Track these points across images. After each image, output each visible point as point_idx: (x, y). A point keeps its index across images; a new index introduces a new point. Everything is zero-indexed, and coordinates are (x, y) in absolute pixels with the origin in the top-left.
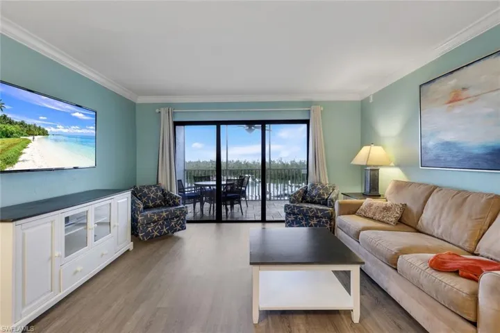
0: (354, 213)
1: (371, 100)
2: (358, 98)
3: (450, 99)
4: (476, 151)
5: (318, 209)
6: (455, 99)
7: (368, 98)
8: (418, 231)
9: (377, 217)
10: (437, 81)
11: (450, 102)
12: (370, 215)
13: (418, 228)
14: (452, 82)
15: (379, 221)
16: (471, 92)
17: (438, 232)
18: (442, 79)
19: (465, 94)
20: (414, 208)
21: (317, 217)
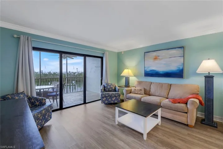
0: (131, 93)
1: (123, 53)
2: (116, 51)
3: (154, 58)
4: (161, 73)
5: (116, 94)
6: (156, 58)
7: (122, 52)
8: (150, 95)
9: (139, 93)
10: (150, 52)
11: (154, 59)
12: (137, 93)
13: (150, 94)
14: (155, 54)
15: (139, 94)
16: (160, 57)
17: (157, 94)
18: (152, 52)
19: (158, 58)
20: (148, 89)
21: (115, 97)
